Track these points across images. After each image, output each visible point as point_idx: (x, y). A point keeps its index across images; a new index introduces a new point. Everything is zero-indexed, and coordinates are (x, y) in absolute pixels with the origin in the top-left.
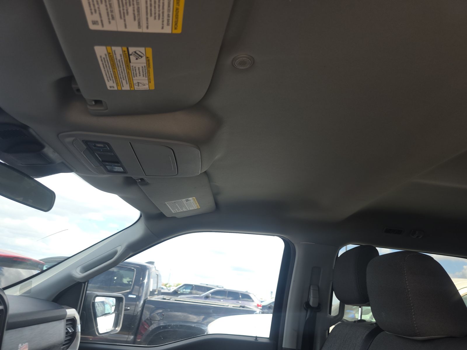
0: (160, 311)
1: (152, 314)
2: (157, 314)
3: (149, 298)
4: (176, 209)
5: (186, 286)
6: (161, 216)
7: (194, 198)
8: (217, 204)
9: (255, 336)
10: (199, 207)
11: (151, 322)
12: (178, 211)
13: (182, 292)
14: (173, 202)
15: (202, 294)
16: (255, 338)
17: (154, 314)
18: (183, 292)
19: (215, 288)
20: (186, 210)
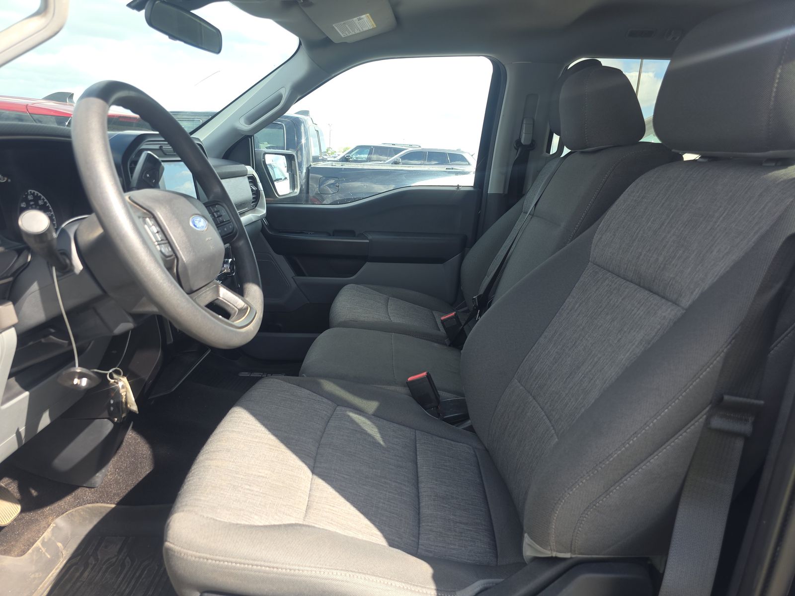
0: (332, 181)
1: (322, 187)
2: (329, 186)
3: (313, 165)
4: (347, 32)
5: (361, 149)
6: (326, 42)
7: (368, 14)
8: (397, 18)
9: (457, 185)
10: (375, 26)
11: (321, 197)
12: (348, 35)
13: (355, 159)
14: (342, 23)
15: (387, 159)
16: (457, 188)
17: (324, 187)
18: (357, 158)
19: (406, 149)
20: (358, 32)
